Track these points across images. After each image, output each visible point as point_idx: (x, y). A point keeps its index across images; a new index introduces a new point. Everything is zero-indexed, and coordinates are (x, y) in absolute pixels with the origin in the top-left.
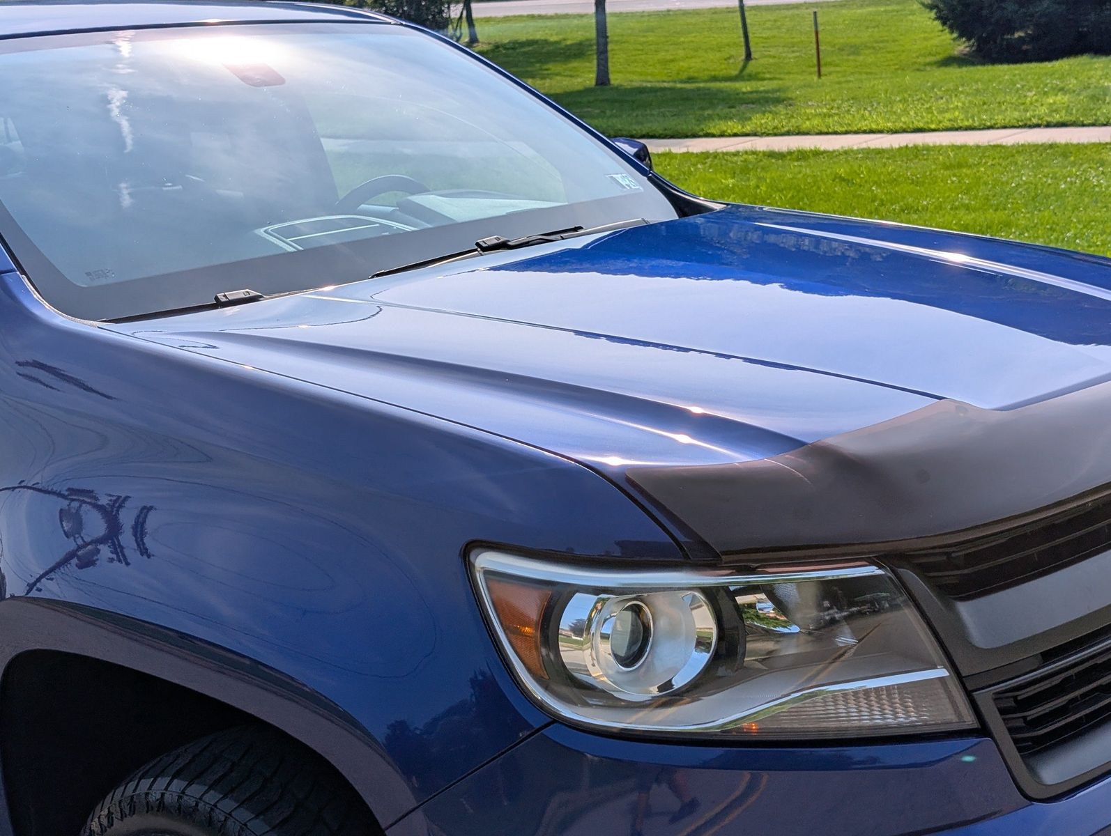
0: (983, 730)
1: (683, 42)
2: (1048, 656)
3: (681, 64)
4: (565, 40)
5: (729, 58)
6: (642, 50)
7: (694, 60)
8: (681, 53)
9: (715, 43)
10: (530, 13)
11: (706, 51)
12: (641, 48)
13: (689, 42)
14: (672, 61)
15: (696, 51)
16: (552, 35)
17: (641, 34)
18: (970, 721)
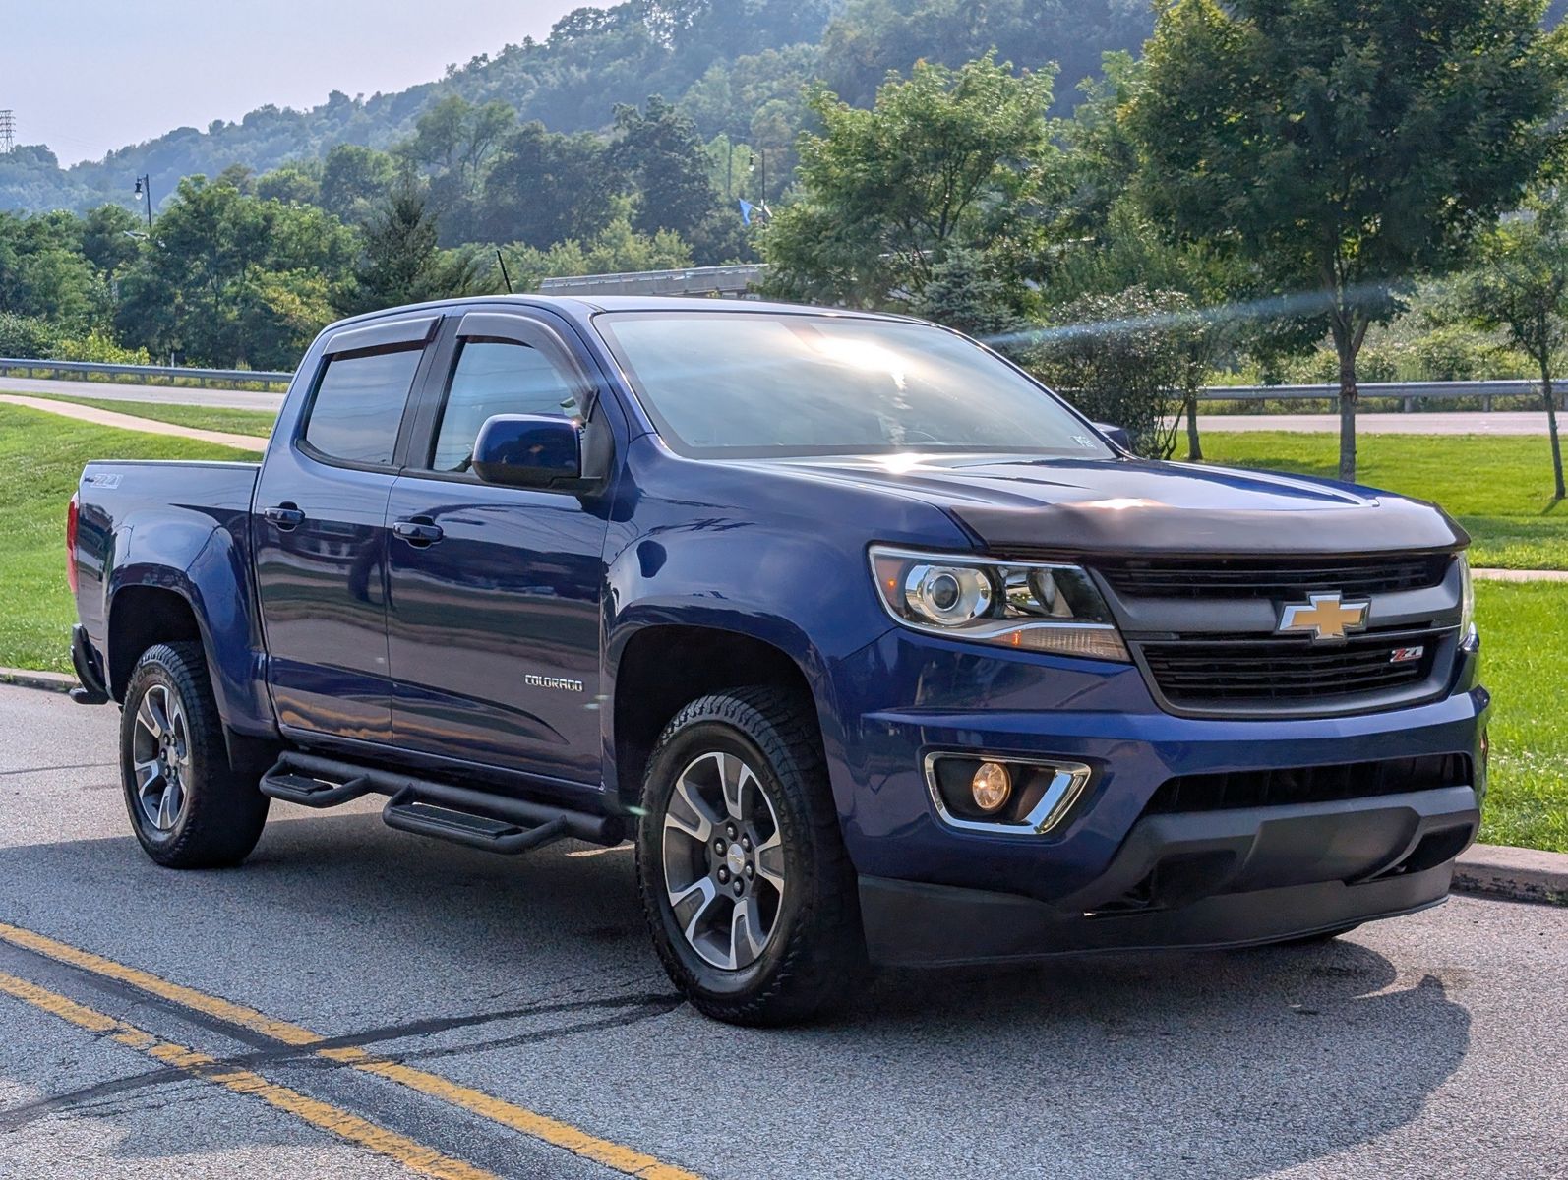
0: (1133, 662)
1: (1477, 473)
2: (1184, 636)
3: (1467, 497)
4: (1318, 461)
5: (1535, 495)
6: (1418, 479)
7: (1485, 494)
8: (1471, 485)
9: (1519, 474)
10: (1280, 429)
11: (1505, 484)
12: (1417, 476)
13: (1485, 473)
14: (1456, 493)
15: (1492, 482)
16: (1302, 455)
17: (1422, 460)
18: (1125, 657)
